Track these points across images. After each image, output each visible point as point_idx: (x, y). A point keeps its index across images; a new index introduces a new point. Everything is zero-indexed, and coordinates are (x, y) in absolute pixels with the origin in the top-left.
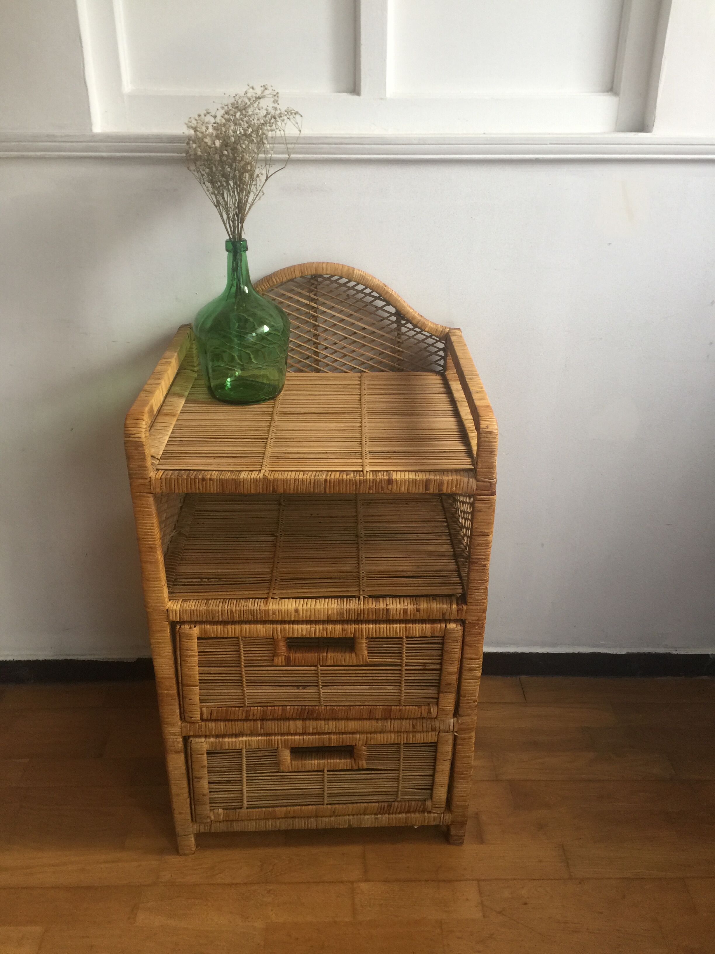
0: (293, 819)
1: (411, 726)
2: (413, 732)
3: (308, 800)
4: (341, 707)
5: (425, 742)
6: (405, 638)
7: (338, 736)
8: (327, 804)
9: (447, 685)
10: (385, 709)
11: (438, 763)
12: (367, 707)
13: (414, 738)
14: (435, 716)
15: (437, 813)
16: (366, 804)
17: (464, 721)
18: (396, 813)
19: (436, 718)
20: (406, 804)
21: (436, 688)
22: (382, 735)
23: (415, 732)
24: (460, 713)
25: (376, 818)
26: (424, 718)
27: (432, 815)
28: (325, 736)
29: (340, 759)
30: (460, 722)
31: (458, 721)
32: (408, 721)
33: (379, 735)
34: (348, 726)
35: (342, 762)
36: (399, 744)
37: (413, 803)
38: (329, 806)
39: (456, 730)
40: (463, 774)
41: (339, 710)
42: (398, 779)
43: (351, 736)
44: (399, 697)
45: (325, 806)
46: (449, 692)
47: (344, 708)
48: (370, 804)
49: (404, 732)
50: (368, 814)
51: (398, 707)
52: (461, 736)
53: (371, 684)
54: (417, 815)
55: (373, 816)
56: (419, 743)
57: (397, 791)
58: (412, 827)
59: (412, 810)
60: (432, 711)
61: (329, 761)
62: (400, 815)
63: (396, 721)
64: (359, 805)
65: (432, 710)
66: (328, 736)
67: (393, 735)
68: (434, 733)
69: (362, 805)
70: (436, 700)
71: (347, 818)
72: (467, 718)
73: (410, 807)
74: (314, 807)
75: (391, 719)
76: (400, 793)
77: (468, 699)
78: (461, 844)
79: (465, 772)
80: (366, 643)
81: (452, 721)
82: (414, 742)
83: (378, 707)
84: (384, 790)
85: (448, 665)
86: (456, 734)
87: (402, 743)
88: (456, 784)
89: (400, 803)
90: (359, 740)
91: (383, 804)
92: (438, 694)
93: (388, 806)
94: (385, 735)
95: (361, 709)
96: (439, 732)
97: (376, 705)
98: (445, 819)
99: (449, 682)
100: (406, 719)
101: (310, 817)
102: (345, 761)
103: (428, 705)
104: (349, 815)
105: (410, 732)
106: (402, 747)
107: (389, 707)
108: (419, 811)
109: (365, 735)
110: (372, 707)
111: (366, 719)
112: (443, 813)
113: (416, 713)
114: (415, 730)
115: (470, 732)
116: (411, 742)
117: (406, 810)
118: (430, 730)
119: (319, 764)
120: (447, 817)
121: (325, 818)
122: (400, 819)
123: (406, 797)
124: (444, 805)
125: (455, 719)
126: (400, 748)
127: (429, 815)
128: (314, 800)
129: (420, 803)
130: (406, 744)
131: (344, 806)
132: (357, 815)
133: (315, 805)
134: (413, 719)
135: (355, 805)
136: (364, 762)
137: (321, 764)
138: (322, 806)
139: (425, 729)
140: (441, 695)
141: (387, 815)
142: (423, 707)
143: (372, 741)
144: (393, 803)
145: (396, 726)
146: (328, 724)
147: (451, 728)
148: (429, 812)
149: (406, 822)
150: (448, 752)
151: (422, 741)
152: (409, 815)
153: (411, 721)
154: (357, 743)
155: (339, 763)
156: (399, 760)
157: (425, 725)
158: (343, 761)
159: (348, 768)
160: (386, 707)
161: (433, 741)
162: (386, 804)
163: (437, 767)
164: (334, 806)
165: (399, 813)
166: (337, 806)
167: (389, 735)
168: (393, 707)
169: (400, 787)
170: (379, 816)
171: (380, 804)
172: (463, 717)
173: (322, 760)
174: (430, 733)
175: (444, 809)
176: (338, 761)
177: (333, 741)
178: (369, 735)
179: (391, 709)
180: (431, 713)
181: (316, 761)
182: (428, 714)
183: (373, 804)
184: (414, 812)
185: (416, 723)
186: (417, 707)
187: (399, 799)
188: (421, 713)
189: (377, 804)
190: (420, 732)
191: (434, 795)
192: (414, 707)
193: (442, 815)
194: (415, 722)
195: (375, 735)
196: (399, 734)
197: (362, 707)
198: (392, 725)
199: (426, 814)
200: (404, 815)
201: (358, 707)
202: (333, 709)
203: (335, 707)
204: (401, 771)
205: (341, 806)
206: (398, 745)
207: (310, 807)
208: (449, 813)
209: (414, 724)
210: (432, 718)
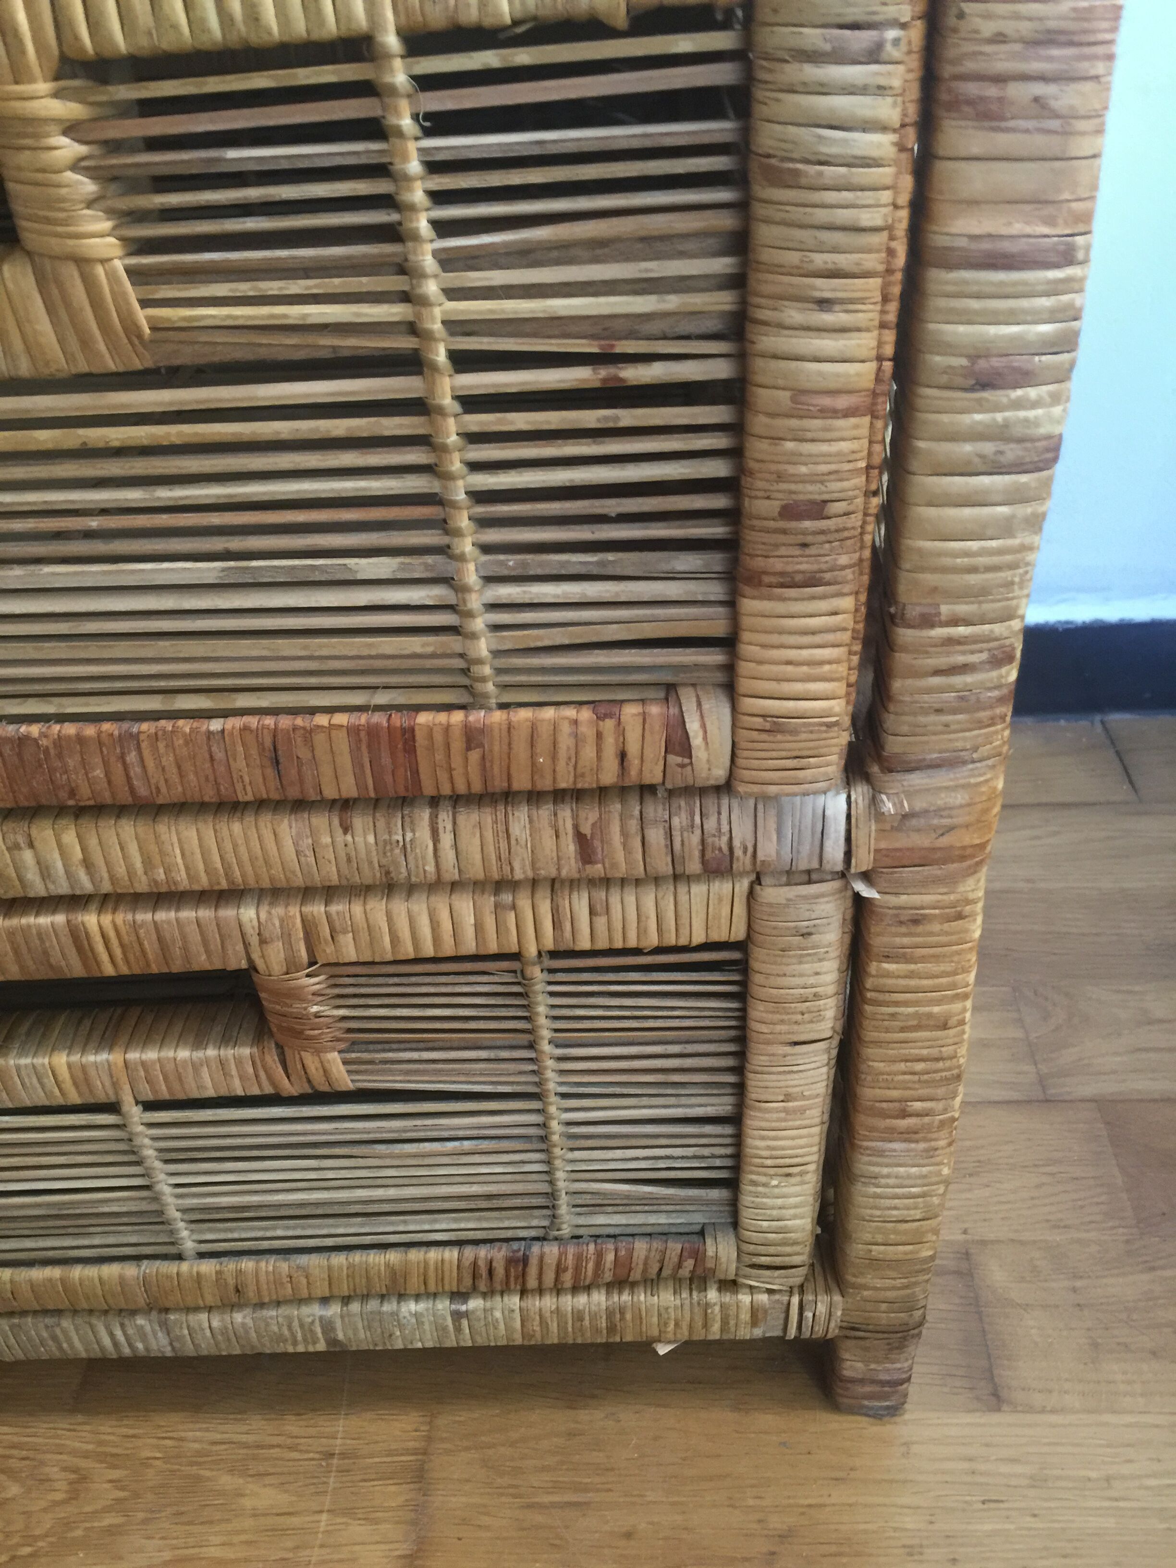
0: (49, 1321)
1: (570, 848)
2: (592, 883)
3: (97, 1241)
4: (70, 729)
5: (671, 940)
6: (391, 41)
7: (123, 917)
8: (202, 1255)
9: (790, 512)
10: (372, 732)
11: (757, 1059)
12: (253, 721)
13: (601, 922)
14: (720, 773)
15: (770, 1292)
16: (393, 1257)
17: (920, 804)
18: (558, 1290)
19: (726, 788)
20: (600, 1255)
21: (715, 560)
22: (400, 907)
23: (606, 882)
24: (893, 745)
25: (457, 1316)
26: (646, 790)
27: (745, 1298)
28: (44, 920)
29: (199, 1043)
30: (888, 806)
31: (874, 802)
32: (545, 812)
33: (377, 907)
34: (162, 853)
35: (207, 1061)
36: (516, 956)
37: (641, 1247)
38: (208, 1267)
39: (863, 860)
40: (904, 1114)
41: (59, 742)
42: (544, 1139)
43: (205, 913)
44: (453, 643)
45: (185, 1267)
46: (812, 581)
47: (90, 730)
48: (414, 1255)
49: (534, 883)
50: (417, 1297)
51: (458, 717)
52: (893, 900)
53: (236, 544)
54: (666, 1298)
55: (443, 1306)
56: (637, 952)
57: (552, 1195)
58: (645, 1347)
59: (636, 1275)
60: (697, 741)
61: (133, 1056)
62: (582, 1300)
63: (468, 818)
64: (357, 1257)
65: (693, 726)
66: (60, 919)
67: (465, 906)
68: (722, 888)
69: (375, 1258)
70: (714, 657)
71: (316, 1310)
72: (942, 778)
73: (623, 1265)
74: (130, 1271)
75: (434, 802)
76: (563, 1201)
77: (950, 641)
78: (894, 1411)
79: (918, 1105)
80: (71, 129)
81: (836, 805)
82: (602, 944)
83: (322, 720)
84: (475, 1189)
85: (794, 314)
86: (866, 892)
87: (532, 950)
88: (863, 1164)
89: (571, 1250)
90: (263, 942)
91: (483, 1252)
92: (731, 604)
93: (510, 1262)
94: (419, 906)
95: (209, 734)
96: (758, 880)
97: (313, 711)
98: (809, 1315)
99: (812, 492)
100: (534, 797)
101: (133, 1313)
102: (229, 1053)
103: (670, 689)
104: (325, 1301)
105: (573, 884)
106: (536, 973)
107: (398, 720)
108: (677, 1282)
109: (294, 911)
110: (285, 722)
111: (260, 805)
112: (802, 1289)
113: (589, 752)
114: (597, 870)
115: (952, 881)
116: (585, 944)
117: (608, 1276)
118: (694, 866)
119: (80, 1075)
120: (822, 1309)
121: (203, 1316)
122: (578, 1316)
123: (601, 1220)
124: (802, 1255)
125: (860, 793)
126: (523, 979)
127: (727, 1298)
128: (133, 1239)
129: (675, 1247)
130: (554, 954)
131: (284, 1266)
132: (365, 1298)
133: (138, 1258)
134: (577, 795)
135: (339, 1260)
136: (334, 1057)
137: (92, 1073)
138: (170, 1268)
139: (662, 865)
140: (749, 605)
141: (514, 1301)
142: (630, 711)
143: (346, 940)
144: (536, 1249)
145: (472, 845)
146: (31, 845)
147: (835, 851)
148: (730, 1285)
149: (611, 1329)
150: (817, 997)
151: (653, 940)
152: (626, 1297)
153: (566, 814)
154: (256, 956)
155: (196, 1067)
156: (531, 1046)
157: (656, 836)
158: (211, 1052)
159: (255, 1091)
160: (379, 718)
161: (719, 935)
162: (499, 1254)
163: (754, 1081)
164: (230, 1266)
165: (575, 1289)
166: (247, 1264)
167: (441, 904)
168: (423, 718)
169: (560, 1175)
170: (475, 1304)
171: (469, 1252)
172: (916, 779)
173: (98, 1050)
174: (698, 890)
175: (803, 1271)
176: (184, 1054)
177: (100, 948)
178: (317, 909)
179: (409, 734)
180: (686, 749)
181: (61, 1059)
182: (674, 759)
183: (433, 1254)
184: (652, 1282)
185: (600, 826)
186: (586, 714)
187: (566, 1231)
188: (623, 756)
189: (451, 1255)
190: (638, 882)
191: (747, 1216)
192: (570, 712)
193: (795, 1300)
194: (590, 816)
195: (357, 909)
196: (507, 898)
197: (216, 725)
198: (446, 840)
199: (712, 1295)
200: (599, 1299)
201: (185, 725)
202: (23, 741)
203: (35, 730)
204: (553, 1099)
205: (268, 1265)
206: (515, 965)
207: (111, 1271)
208: (828, 1291)
209: (586, 829)
210: (703, 791)
